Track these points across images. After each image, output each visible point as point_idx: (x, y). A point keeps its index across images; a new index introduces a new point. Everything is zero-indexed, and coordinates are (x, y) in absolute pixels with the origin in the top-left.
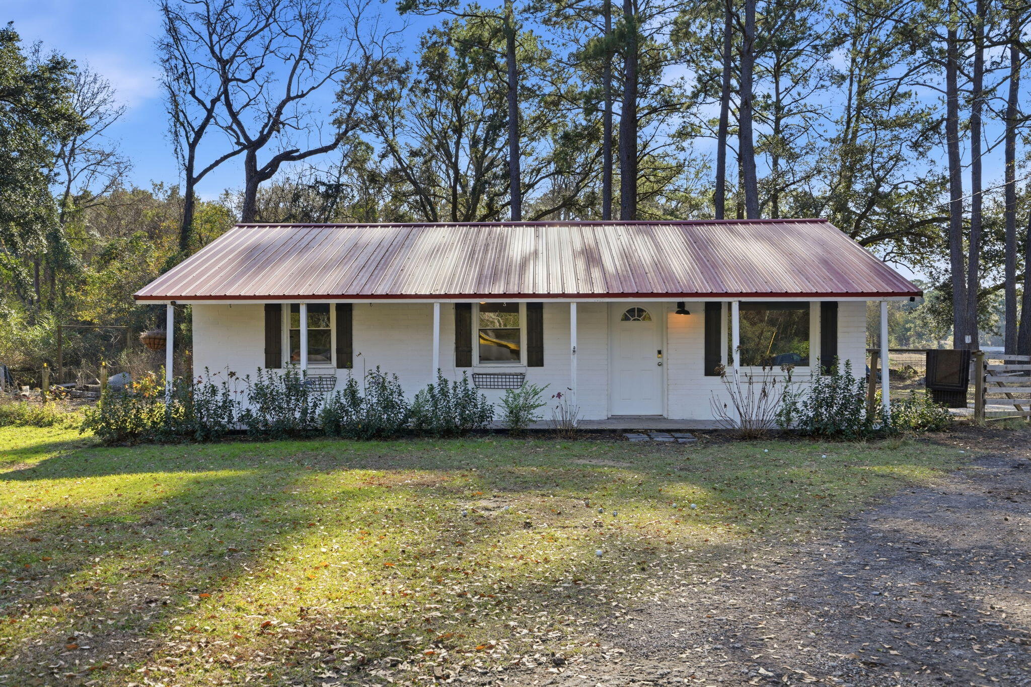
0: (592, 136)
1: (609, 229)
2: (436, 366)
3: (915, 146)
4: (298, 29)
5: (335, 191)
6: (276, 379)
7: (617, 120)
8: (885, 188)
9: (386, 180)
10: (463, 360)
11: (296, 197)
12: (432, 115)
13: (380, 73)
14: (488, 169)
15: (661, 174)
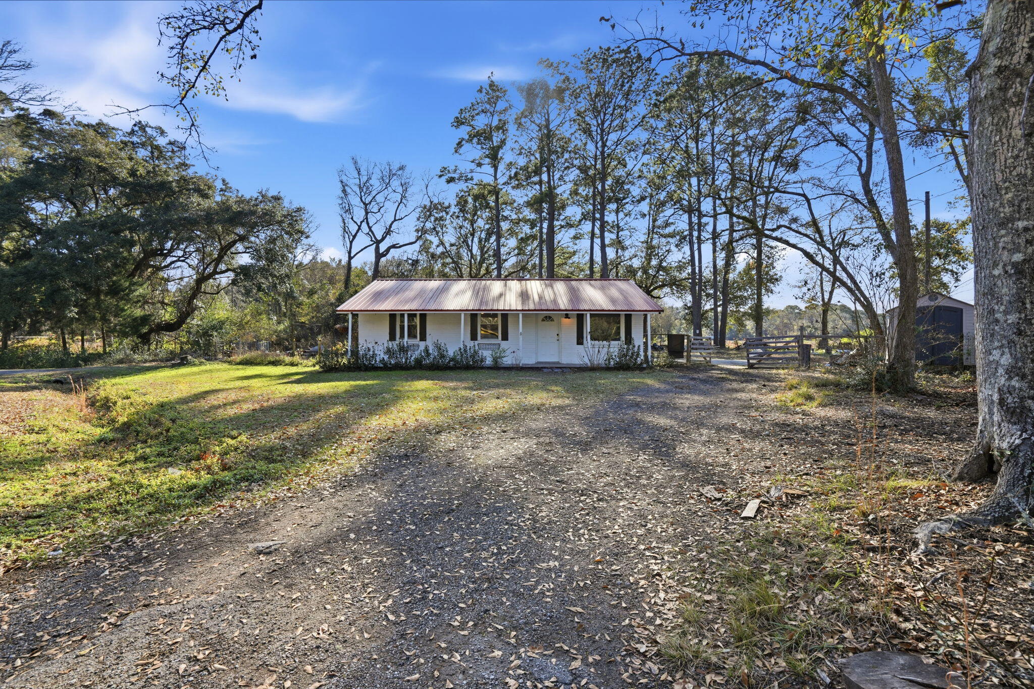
0: (534, 237)
1: (533, 282)
2: (462, 339)
3: (677, 246)
4: (400, 190)
5: (416, 262)
6: (394, 345)
7: (545, 231)
8: (664, 264)
9: (439, 257)
10: (474, 337)
11: (399, 265)
12: (461, 227)
13: (437, 209)
14: (486, 252)
15: (567, 255)
